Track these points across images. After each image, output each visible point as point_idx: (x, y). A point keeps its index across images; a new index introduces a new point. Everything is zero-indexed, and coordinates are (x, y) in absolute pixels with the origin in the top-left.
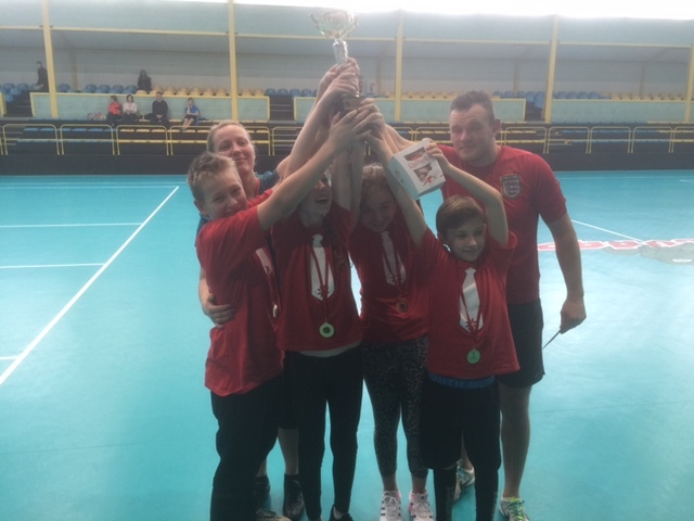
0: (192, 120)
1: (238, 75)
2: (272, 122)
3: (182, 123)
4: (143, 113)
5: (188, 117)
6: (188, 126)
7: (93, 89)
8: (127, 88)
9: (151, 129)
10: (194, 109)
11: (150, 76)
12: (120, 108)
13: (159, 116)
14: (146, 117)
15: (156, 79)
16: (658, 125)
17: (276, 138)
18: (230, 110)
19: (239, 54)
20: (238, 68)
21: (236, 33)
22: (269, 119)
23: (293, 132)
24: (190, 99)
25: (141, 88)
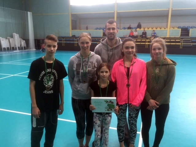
0: (154, 37)
1: (171, 22)
3: (151, 38)
5: (153, 36)
6: (153, 39)
7: (125, 29)
8: (134, 28)
9: (141, 40)
10: (155, 33)
11: (141, 24)
12: (133, 33)
13: (144, 36)
14: (140, 36)
15: (143, 25)
17: (183, 42)
18: (166, 33)
19: (172, 16)
20: (171, 20)
21: (172, 9)
22: (180, 36)
23: (189, 40)
24: (154, 30)
25: (138, 28)
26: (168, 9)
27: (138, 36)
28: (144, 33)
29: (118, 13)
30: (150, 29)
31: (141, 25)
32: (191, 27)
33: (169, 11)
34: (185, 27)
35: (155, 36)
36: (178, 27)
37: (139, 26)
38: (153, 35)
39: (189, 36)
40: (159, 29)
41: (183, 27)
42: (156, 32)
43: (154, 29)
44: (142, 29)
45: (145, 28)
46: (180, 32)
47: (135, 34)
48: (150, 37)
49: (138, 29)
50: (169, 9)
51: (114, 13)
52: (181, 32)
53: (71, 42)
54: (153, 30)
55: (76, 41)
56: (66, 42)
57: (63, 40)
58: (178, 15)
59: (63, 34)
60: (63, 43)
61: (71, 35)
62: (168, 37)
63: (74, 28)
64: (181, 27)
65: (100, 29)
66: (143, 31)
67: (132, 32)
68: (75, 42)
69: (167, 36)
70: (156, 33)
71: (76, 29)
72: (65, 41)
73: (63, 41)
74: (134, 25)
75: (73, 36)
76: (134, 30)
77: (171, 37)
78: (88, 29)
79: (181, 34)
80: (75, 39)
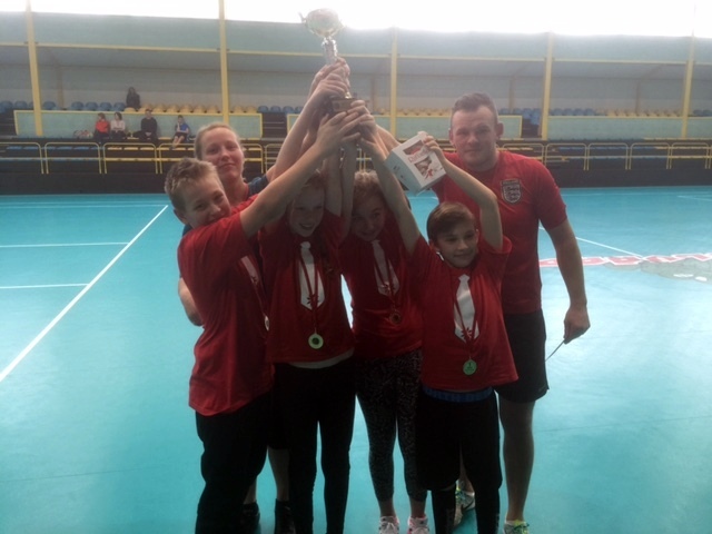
0: (182, 137)
1: (230, 92)
2: (264, 139)
3: (172, 141)
4: (131, 131)
5: (179, 134)
6: (177, 144)
7: (79, 107)
8: (116, 105)
9: (140, 147)
10: (184, 126)
11: (138, 93)
12: (108, 126)
13: (148, 134)
14: (135, 135)
16: (655, 141)
19: (230, 71)
20: (229, 85)
21: (228, 50)
22: (263, 136)
24: (180, 116)
25: (129, 106)
26: (215, 50)
27: (129, 135)
28: (150, 125)
29: (41, 50)
30: (172, 112)
31: (138, 96)
33: (217, 55)
35: (185, 135)
38: (178, 130)
40: (199, 113)
42: (188, 121)
43: (185, 113)
48: (169, 138)
49: (129, 111)
50: (219, 49)
51: (27, 48)
79: (263, 130)
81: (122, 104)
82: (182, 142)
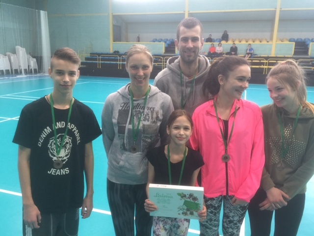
0: (250, 55)
1: (278, 31)
2: (295, 56)
3: (245, 57)
4: (224, 52)
5: (248, 54)
6: (248, 58)
8: (216, 40)
10: (251, 49)
11: (228, 33)
12: (215, 48)
13: (233, 53)
14: (227, 54)
15: (231, 35)
18: (271, 50)
19: (280, 20)
20: (278, 27)
21: (281, 9)
22: (294, 55)
23: (308, 62)
24: (250, 44)
25: (223, 40)
26: (274, 9)
27: (224, 54)
28: (234, 50)
29: (190, 14)
30: (244, 42)
31: (228, 35)
32: (310, 39)
33: (275, 12)
34: (301, 39)
35: (251, 54)
36: (289, 38)
37: (225, 37)
38: (248, 52)
39: (308, 55)
40: (257, 42)
41: (298, 39)
42: (253, 47)
43: (250, 42)
44: (230, 42)
45: (235, 40)
46: (294, 47)
47: (218, 49)
48: (243, 56)
49: (223, 42)
50: (276, 8)
51: (184, 14)
52: (295, 49)
53: (112, 62)
54: (248, 43)
55: (120, 61)
56: (103, 62)
57: (99, 59)
58: (289, 19)
59: (98, 49)
60: (99, 63)
61: (111, 51)
62: (273, 55)
63: (117, 38)
64: (294, 39)
65: (160, 41)
66: (232, 46)
67: (213, 47)
68: (119, 63)
69: (271, 54)
70: (254, 49)
71: (120, 41)
72: (102, 60)
73: (99, 61)
74: (217, 35)
75: (115, 52)
76: (216, 44)
77: (278, 56)
78: (140, 40)
79: (295, 51)
80: (119, 58)
81: (220, 39)
82: (249, 58)
